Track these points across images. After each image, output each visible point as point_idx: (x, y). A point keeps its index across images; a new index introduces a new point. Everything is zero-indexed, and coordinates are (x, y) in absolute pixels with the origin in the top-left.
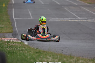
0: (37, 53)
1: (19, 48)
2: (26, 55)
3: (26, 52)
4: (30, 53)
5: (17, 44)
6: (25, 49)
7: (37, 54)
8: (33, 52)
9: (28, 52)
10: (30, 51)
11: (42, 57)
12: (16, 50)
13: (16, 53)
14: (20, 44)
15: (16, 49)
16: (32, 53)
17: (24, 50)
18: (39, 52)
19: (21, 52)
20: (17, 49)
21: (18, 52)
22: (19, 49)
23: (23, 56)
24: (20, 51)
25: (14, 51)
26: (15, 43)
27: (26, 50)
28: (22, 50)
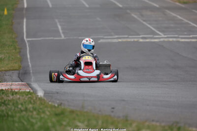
0: (57, 115)
1: (20, 106)
2: (34, 121)
3: (35, 113)
4: (42, 115)
5: (18, 96)
6: (33, 108)
8: (48, 113)
9: (38, 114)
10: (44, 112)
11: (64, 123)
12: (14, 109)
13: (12, 116)
14: (25, 96)
16: (46, 117)
17: (31, 109)
18: (62, 113)
19: (24, 113)
20: (16, 109)
21: (18, 115)
22: (20, 108)
24: (22, 111)
25: (10, 113)
27: (35, 109)
28: (26, 110)
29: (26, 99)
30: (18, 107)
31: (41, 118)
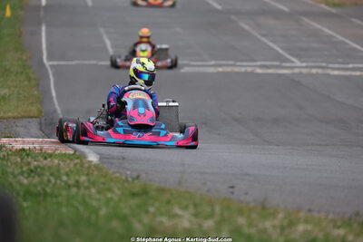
0: (134, 195)
1: (65, 178)
2: (95, 203)
3: (93, 190)
4: (109, 195)
5: (56, 161)
6: (89, 181)
7: (134, 202)
8: (119, 192)
9: (99, 192)
10: (109, 190)
11: (152, 209)
12: (55, 184)
13: (52, 195)
14: (68, 161)
15: (56, 179)
16: (115, 198)
17: (86, 184)
18: (144, 192)
19: (74, 190)
20: (58, 182)
21: (64, 193)
22: (66, 182)
23: (81, 208)
24: (69, 187)
25: (48, 190)
26: (51, 156)
27: (93, 184)
28: (77, 184)
29: (72, 166)
30: (61, 180)
31: (109, 200)
